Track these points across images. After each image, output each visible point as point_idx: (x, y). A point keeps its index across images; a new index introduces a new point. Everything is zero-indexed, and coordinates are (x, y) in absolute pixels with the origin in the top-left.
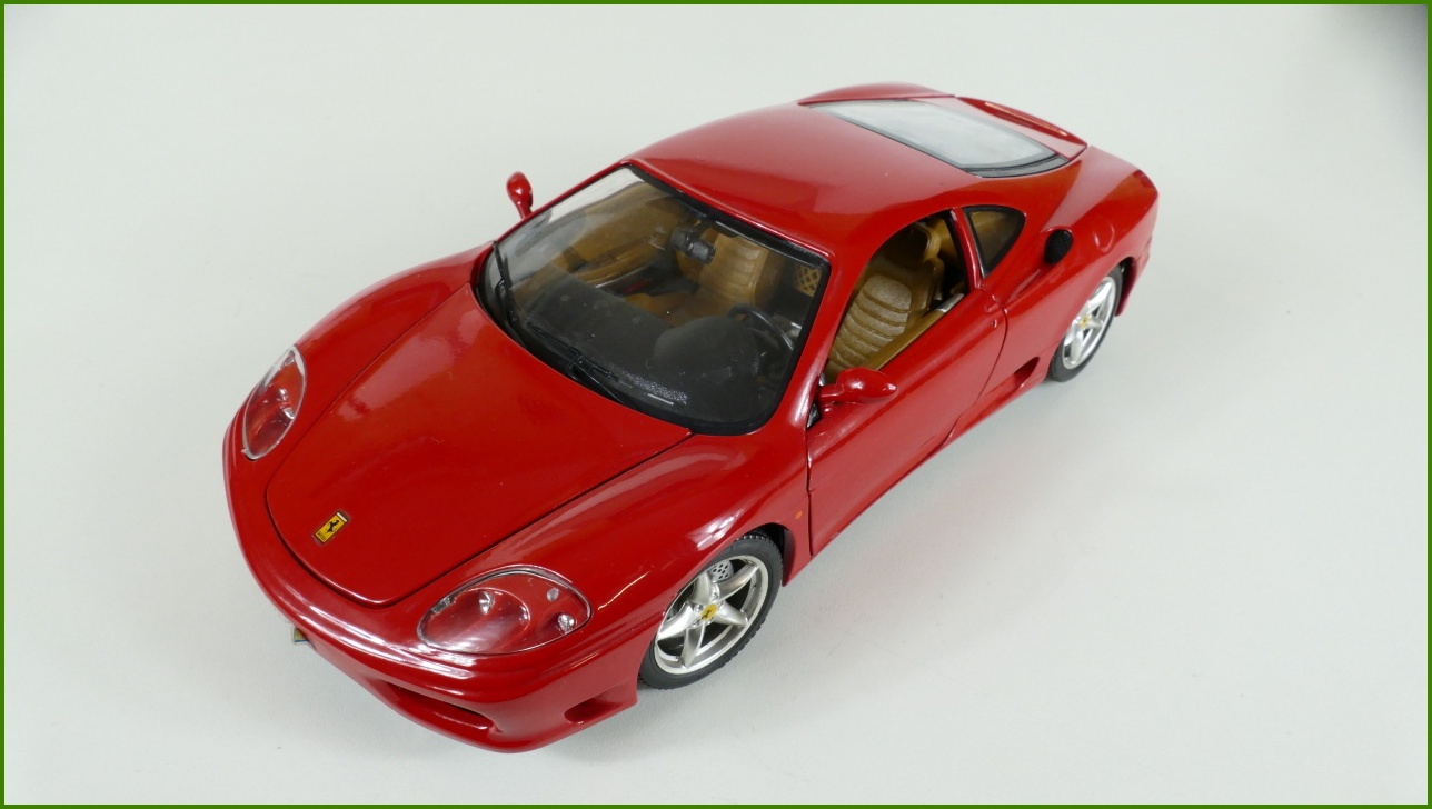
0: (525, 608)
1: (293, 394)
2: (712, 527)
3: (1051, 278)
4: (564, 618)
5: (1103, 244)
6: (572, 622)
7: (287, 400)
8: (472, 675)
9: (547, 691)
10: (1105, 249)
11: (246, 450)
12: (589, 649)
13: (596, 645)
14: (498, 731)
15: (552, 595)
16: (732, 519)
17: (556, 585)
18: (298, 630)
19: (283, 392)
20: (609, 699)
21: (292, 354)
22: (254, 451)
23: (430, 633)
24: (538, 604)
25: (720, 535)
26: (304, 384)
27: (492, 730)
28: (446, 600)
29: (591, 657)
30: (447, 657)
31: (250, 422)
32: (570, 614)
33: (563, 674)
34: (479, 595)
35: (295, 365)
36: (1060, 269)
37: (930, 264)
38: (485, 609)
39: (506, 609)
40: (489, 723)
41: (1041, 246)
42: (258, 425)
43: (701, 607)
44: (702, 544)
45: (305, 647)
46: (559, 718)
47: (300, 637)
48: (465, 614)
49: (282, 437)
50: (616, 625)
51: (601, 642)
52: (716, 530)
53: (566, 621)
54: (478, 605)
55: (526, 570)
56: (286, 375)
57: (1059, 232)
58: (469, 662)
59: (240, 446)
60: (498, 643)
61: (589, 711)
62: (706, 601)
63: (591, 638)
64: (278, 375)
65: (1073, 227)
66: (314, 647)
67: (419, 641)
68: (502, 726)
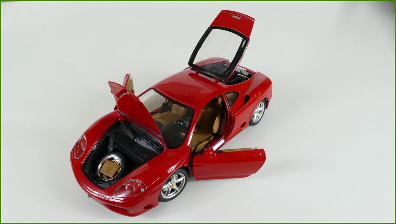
0: (134, 188)
1: (84, 145)
2: (171, 168)
3: (245, 106)
4: (142, 189)
5: (257, 97)
6: (143, 190)
7: (83, 146)
8: (123, 202)
9: (139, 204)
10: (258, 98)
11: (75, 158)
12: (148, 195)
13: (149, 194)
14: (130, 212)
15: (139, 185)
16: (176, 166)
17: (140, 183)
18: (89, 195)
19: (82, 144)
20: (153, 204)
21: (83, 135)
22: (77, 158)
23: (115, 194)
24: (136, 187)
25: (173, 170)
26: (86, 142)
27: (129, 212)
28: (118, 187)
29: (148, 196)
30: (117, 198)
31: (75, 152)
32: (143, 188)
33: (142, 200)
34: (125, 186)
35: (84, 138)
36: (247, 104)
37: (219, 105)
38: (126, 188)
39: (130, 188)
40: (128, 211)
41: (243, 99)
42: (77, 152)
43: (172, 183)
44: (169, 172)
45: (90, 198)
46: (143, 209)
47: (89, 196)
48: (123, 189)
49: (82, 154)
50: (152, 190)
51: (150, 193)
52: (172, 168)
53: (142, 190)
54: (125, 188)
55: (134, 180)
56: (82, 140)
57: (247, 96)
58: (122, 199)
59: (74, 156)
60: (128, 195)
61: (149, 207)
62: (173, 182)
63: (148, 192)
64: (81, 140)
65: (250, 94)
66: (92, 198)
67: (113, 195)
68: (131, 211)
